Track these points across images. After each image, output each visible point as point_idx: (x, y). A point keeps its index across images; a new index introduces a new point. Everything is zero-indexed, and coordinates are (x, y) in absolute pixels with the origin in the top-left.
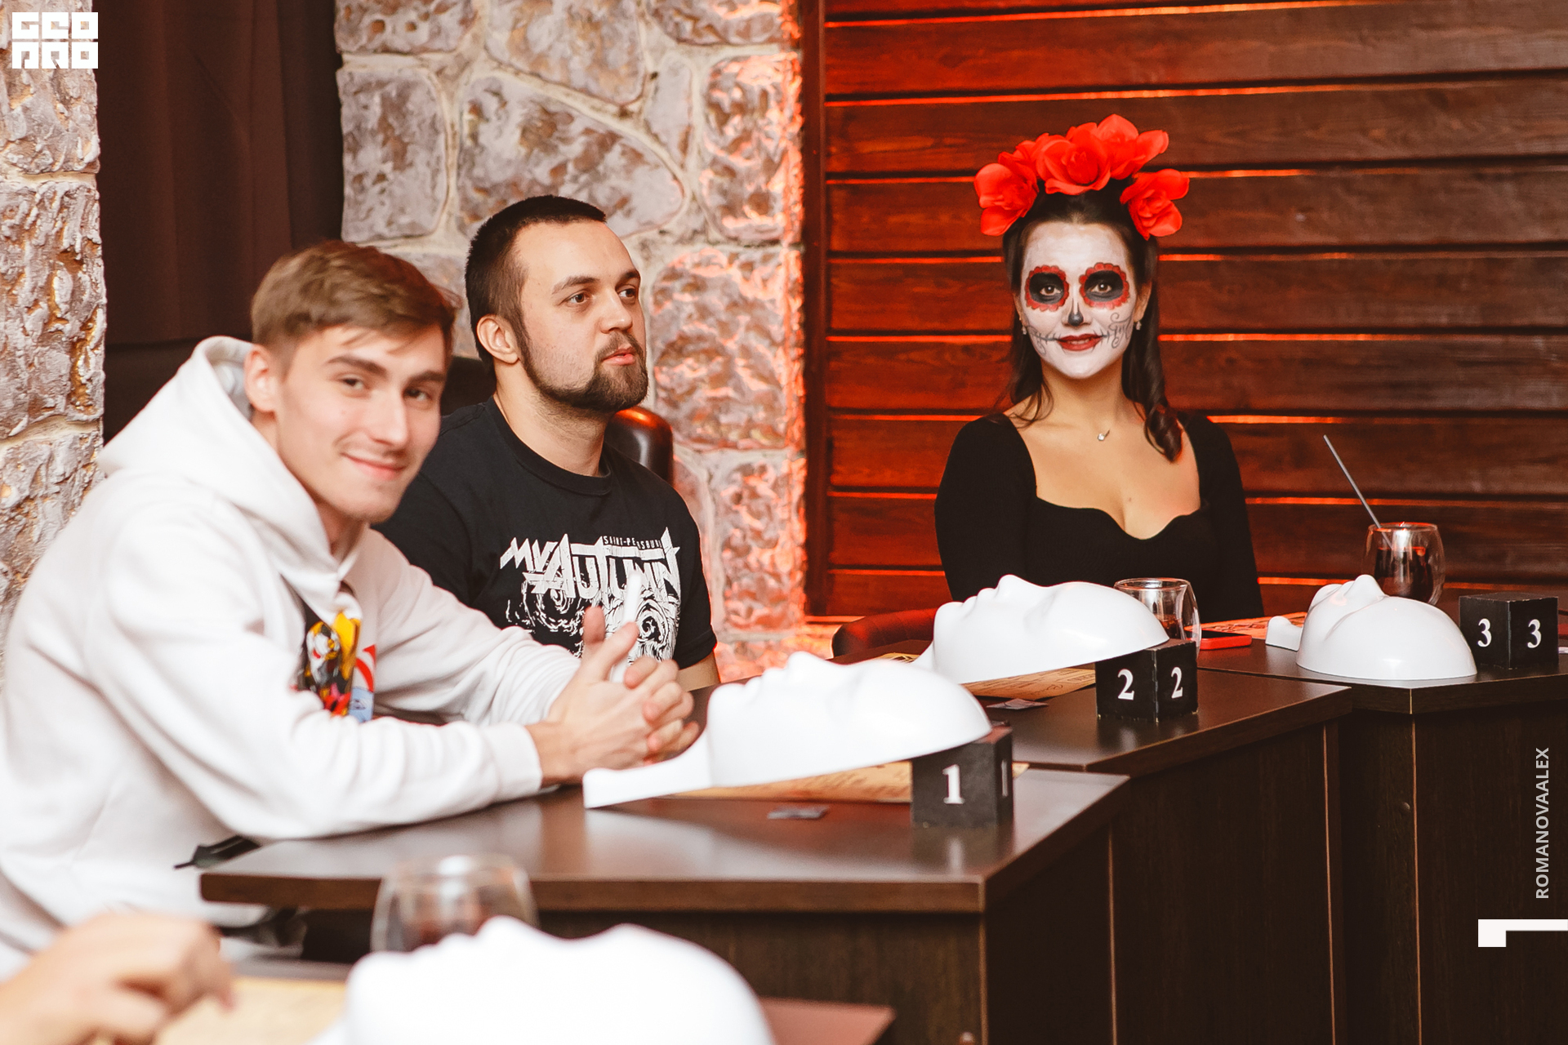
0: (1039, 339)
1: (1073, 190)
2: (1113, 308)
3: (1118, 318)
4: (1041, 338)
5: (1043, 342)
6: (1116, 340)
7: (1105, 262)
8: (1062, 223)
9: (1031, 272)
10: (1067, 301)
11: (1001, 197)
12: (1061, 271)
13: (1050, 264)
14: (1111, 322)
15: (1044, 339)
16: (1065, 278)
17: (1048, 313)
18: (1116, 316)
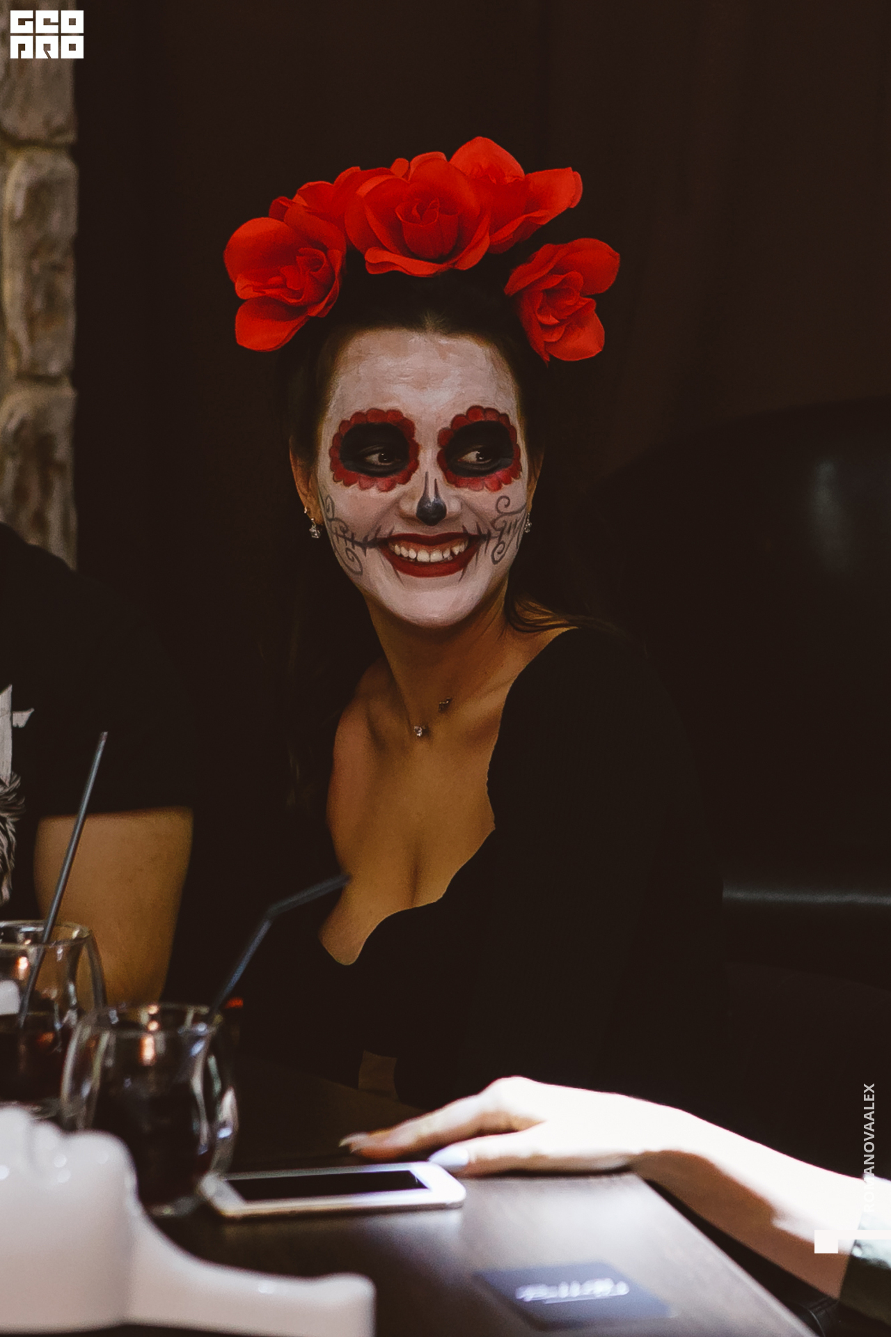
0: (350, 545)
1: (421, 269)
2: (499, 488)
3: (507, 506)
4: (354, 543)
5: (358, 550)
6: (501, 546)
7: (485, 406)
8: (405, 330)
9: (343, 423)
10: (415, 477)
11: (275, 280)
12: (405, 419)
13: (386, 406)
14: (496, 514)
15: (359, 544)
16: (412, 434)
17: (373, 492)
18: (505, 501)
